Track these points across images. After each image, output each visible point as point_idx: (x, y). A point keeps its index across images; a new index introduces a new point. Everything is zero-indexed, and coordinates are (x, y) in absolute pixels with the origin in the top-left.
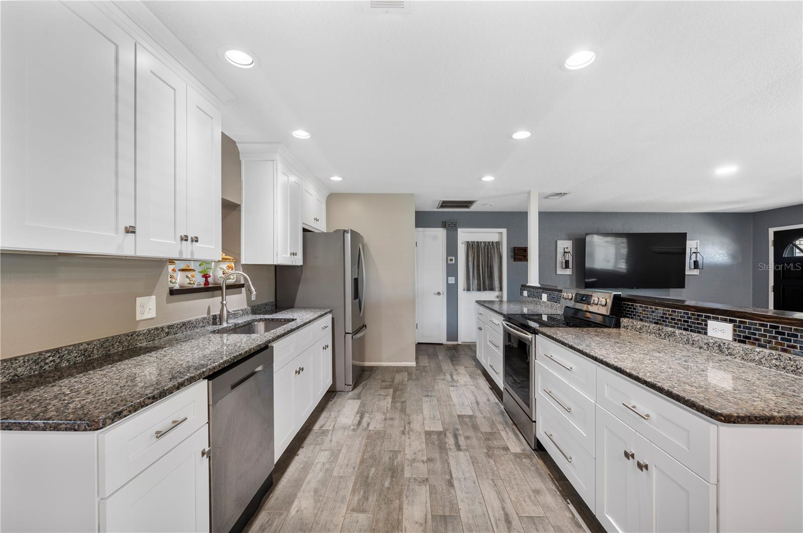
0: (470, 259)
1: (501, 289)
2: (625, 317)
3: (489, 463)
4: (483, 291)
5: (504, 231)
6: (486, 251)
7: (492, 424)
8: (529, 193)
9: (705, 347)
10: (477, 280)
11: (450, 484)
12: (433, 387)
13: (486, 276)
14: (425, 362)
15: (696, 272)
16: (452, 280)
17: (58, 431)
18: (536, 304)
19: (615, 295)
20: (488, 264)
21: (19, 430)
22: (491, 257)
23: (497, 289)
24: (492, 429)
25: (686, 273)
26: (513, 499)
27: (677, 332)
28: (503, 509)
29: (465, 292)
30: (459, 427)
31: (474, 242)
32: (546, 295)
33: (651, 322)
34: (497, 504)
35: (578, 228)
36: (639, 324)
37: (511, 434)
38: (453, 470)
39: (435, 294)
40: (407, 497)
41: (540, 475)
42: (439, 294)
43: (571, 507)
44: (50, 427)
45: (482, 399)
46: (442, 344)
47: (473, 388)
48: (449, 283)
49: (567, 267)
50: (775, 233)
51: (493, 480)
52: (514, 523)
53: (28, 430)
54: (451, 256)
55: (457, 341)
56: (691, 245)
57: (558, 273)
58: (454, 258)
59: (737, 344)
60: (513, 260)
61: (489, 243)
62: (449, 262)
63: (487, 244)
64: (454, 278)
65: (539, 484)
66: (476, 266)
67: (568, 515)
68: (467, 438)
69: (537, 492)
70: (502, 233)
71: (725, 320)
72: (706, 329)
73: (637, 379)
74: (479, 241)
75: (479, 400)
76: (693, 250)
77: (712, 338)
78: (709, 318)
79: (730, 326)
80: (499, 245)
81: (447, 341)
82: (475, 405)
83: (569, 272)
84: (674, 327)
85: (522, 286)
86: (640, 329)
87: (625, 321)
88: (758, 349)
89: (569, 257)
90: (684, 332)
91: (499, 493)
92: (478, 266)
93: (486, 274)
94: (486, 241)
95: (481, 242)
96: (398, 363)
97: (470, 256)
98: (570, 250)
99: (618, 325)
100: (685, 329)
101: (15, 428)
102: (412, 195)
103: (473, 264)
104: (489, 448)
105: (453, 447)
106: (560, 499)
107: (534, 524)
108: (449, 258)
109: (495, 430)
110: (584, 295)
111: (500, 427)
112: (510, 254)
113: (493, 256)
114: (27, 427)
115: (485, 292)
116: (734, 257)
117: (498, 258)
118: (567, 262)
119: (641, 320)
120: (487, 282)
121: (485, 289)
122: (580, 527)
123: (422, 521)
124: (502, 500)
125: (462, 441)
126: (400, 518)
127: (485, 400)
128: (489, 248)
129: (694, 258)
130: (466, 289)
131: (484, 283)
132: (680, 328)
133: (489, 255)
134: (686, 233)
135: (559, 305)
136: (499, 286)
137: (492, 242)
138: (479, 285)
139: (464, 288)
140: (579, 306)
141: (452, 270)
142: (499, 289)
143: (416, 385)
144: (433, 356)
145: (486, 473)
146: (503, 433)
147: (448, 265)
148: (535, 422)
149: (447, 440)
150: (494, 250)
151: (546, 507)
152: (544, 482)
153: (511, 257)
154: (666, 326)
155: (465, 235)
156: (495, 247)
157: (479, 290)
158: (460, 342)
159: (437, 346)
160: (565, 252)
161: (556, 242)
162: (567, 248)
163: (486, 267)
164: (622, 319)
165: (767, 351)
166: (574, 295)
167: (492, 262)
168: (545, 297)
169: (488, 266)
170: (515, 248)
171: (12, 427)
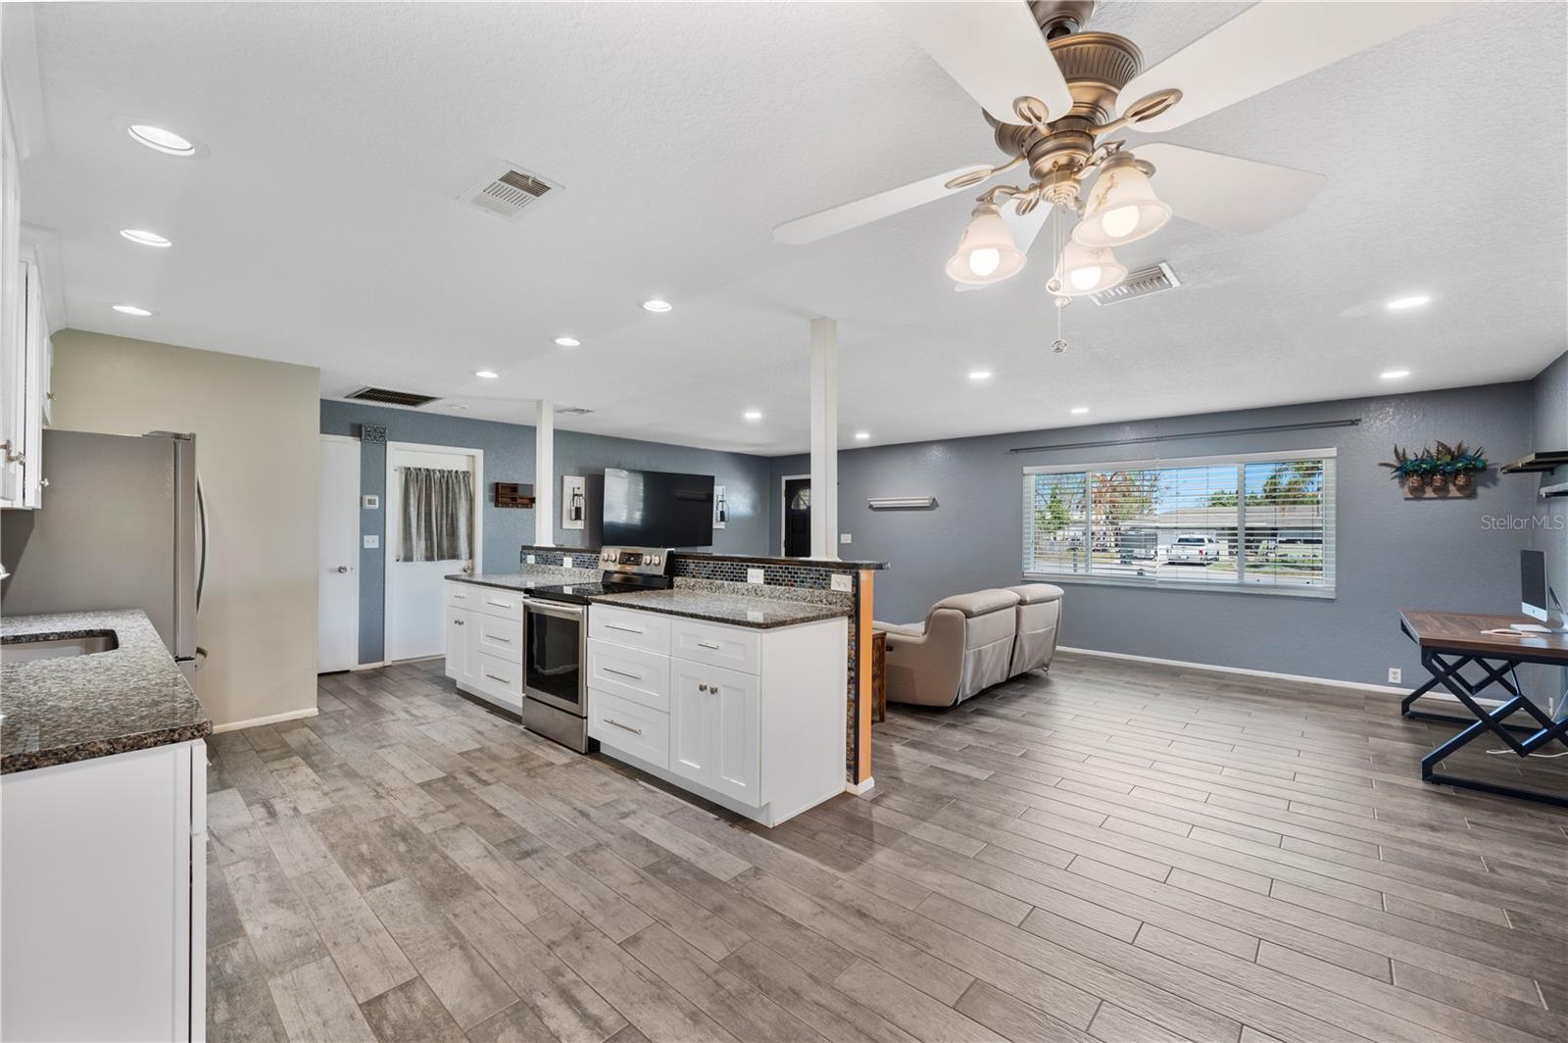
0: (413, 501)
1: (471, 556)
2: (677, 575)
3: (536, 782)
4: (439, 559)
5: (479, 453)
6: (444, 487)
7: (518, 748)
8: (539, 403)
9: (746, 593)
10: (426, 540)
11: (497, 814)
12: (384, 733)
13: (444, 534)
14: (335, 705)
15: (722, 525)
16: (372, 542)
17: (139, 749)
18: (553, 573)
19: (669, 552)
20: (447, 510)
21: (54, 764)
22: (454, 499)
23: (463, 556)
24: (520, 752)
25: (714, 527)
26: (582, 798)
27: (726, 583)
28: (575, 809)
29: (401, 564)
30: (469, 764)
31: (420, 469)
32: (571, 559)
33: (703, 577)
34: (566, 808)
35: (593, 458)
36: (692, 581)
37: (548, 750)
38: (491, 804)
39: (332, 571)
40: (446, 847)
41: (600, 771)
42: (341, 570)
43: (641, 782)
44: (124, 747)
45: (485, 727)
46: (348, 672)
47: (460, 718)
48: (366, 546)
49: (578, 517)
50: (787, 481)
51: (551, 794)
52: (591, 814)
53: (76, 760)
54: (371, 494)
55: (383, 660)
56: (718, 490)
57: (564, 527)
58: (377, 498)
59: (766, 586)
60: (493, 504)
61: (450, 472)
62: (367, 506)
63: (446, 475)
64: (377, 537)
65: (603, 779)
66: (423, 515)
67: (640, 789)
68: (490, 771)
69: (605, 785)
70: (473, 456)
71: (759, 567)
72: (746, 577)
73: (709, 618)
74: (431, 467)
75: (479, 728)
76: (720, 498)
77: (751, 584)
78: (748, 566)
79: (762, 571)
80: (469, 478)
81: (360, 663)
82: (478, 737)
83: (580, 525)
84: (722, 579)
85: (524, 548)
86: (694, 586)
87: (678, 580)
88: (778, 587)
89: (581, 503)
90: (731, 583)
91: (563, 801)
92: (428, 514)
93: (444, 529)
94: (445, 469)
95: (434, 471)
96: (273, 717)
97: (412, 496)
98: (582, 491)
99: (671, 586)
100: (732, 580)
101: (45, 763)
102: (316, 371)
103: (418, 507)
104: (528, 770)
105: (476, 785)
106: (629, 782)
107: (612, 806)
108: (367, 497)
109: (524, 753)
110: (631, 555)
111: (530, 748)
112: (488, 494)
113: (457, 496)
114: (72, 755)
115: (443, 561)
116: (754, 507)
117: (466, 500)
118: (578, 510)
119: (694, 577)
120: (445, 544)
121: (441, 557)
122: (654, 792)
123: (485, 853)
124: (570, 804)
125: (484, 776)
126: (452, 863)
127: (490, 726)
128: (450, 482)
129: (720, 510)
130: (401, 558)
131: (440, 546)
132: (727, 580)
133: (450, 495)
134: (713, 478)
135: (593, 571)
136: (467, 551)
137: (457, 472)
138: (429, 548)
139: (399, 556)
140: (629, 569)
141: (372, 522)
142: (468, 556)
143: (345, 739)
144: (341, 693)
145: (539, 791)
146: (538, 752)
147: (365, 514)
148: (586, 718)
149: (462, 782)
150: (460, 486)
151: (618, 791)
152: (608, 776)
153: (491, 500)
154: (716, 579)
155: (402, 455)
156: (462, 481)
157: (429, 558)
158: (387, 662)
159: (338, 677)
160: (574, 495)
161: (562, 478)
162: (579, 488)
163: (444, 516)
164: (675, 578)
165: (783, 588)
166: (618, 556)
167: (456, 508)
168: (568, 561)
169: (447, 514)
170: (497, 484)
171: (37, 763)
